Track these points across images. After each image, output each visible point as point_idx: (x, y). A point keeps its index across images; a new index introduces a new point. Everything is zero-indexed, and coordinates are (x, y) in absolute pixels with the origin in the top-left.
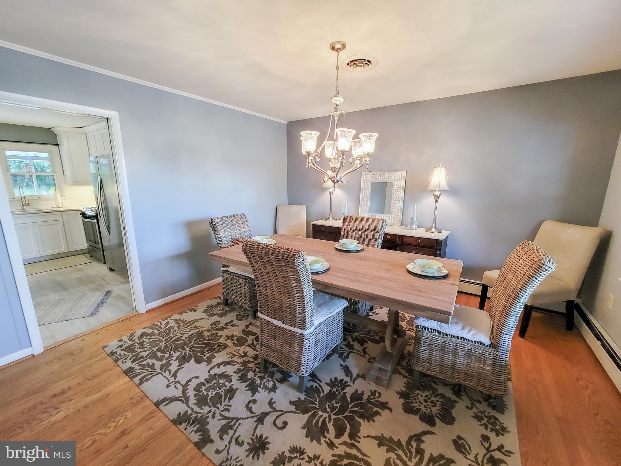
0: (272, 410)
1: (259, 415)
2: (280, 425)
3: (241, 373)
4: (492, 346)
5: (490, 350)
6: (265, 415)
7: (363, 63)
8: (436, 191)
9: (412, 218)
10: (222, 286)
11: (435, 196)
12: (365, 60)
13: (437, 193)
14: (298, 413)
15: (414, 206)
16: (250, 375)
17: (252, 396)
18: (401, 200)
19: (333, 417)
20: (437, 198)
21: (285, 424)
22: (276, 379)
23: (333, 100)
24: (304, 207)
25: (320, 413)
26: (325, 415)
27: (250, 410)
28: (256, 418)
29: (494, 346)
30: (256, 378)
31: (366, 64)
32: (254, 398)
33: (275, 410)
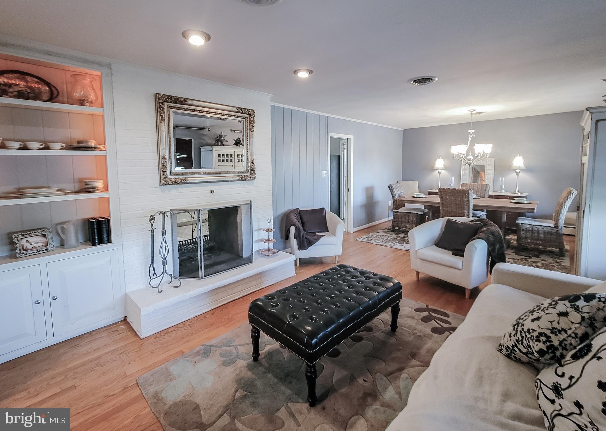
4: (555, 227)
5: (555, 229)
8: (517, 169)
9: (501, 186)
10: (392, 221)
11: (516, 172)
13: (518, 171)
15: (502, 179)
18: (492, 176)
20: (518, 173)
24: (417, 182)
29: (556, 227)
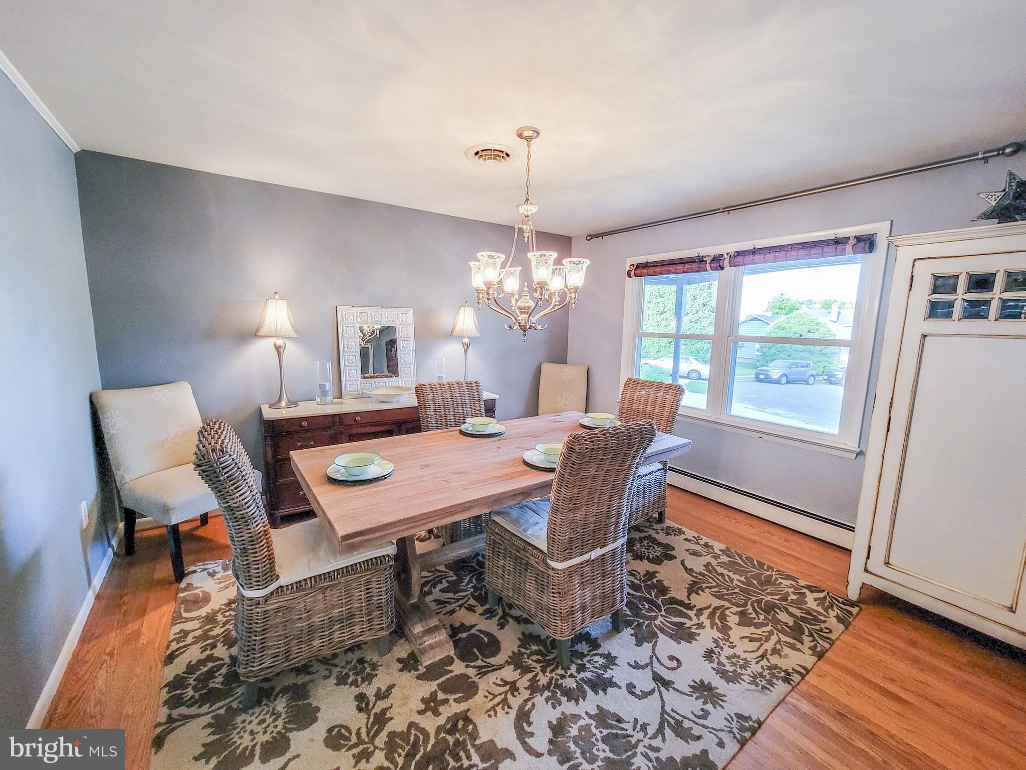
0: (649, 667)
1: (657, 684)
2: (675, 664)
3: (561, 698)
6: (657, 678)
7: (499, 156)
9: (440, 378)
12: (503, 152)
14: (656, 642)
16: (570, 683)
17: (620, 688)
19: (663, 613)
21: (672, 658)
22: (590, 651)
23: (521, 208)
25: (657, 622)
26: (660, 618)
27: (646, 695)
28: (662, 689)
30: (579, 677)
31: (503, 157)
32: (624, 685)
33: (651, 663)
